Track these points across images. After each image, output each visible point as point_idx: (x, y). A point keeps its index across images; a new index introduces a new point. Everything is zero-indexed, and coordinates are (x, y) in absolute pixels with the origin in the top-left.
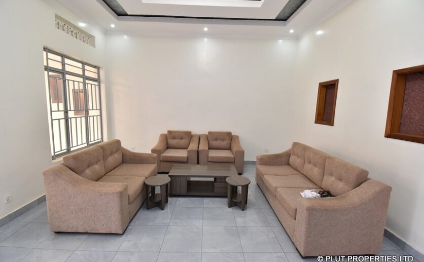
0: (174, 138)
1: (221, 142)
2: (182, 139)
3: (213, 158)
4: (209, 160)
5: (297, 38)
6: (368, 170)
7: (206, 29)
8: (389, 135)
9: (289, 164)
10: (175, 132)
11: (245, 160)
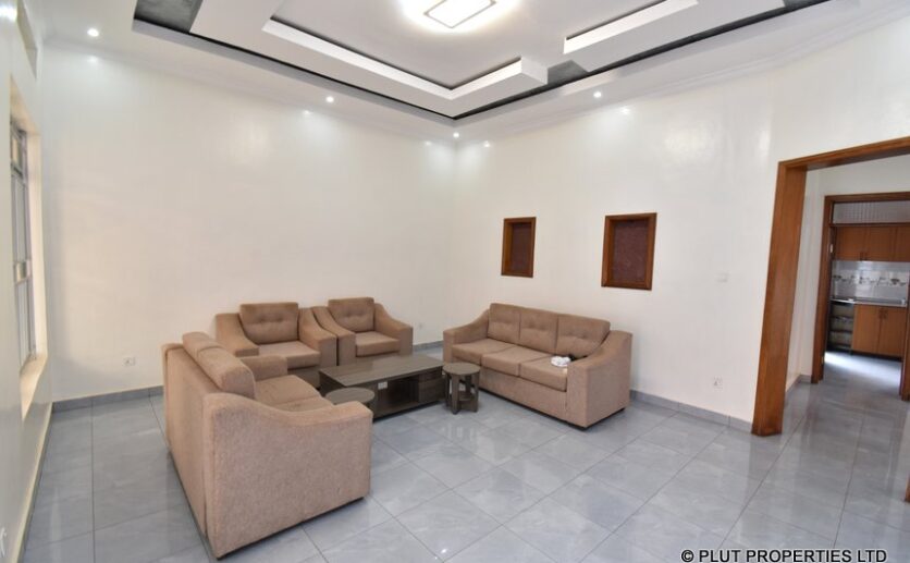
0: (262, 320)
1: (357, 318)
2: (279, 320)
3: (367, 347)
4: (360, 352)
5: (456, 146)
6: (608, 320)
7: (330, 99)
8: (605, 284)
9: (488, 337)
10: (262, 306)
11: (415, 343)
